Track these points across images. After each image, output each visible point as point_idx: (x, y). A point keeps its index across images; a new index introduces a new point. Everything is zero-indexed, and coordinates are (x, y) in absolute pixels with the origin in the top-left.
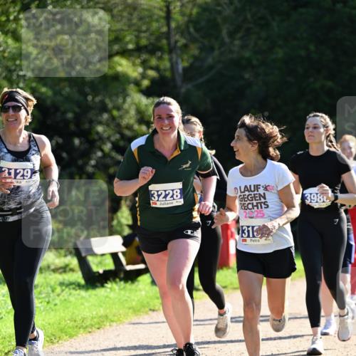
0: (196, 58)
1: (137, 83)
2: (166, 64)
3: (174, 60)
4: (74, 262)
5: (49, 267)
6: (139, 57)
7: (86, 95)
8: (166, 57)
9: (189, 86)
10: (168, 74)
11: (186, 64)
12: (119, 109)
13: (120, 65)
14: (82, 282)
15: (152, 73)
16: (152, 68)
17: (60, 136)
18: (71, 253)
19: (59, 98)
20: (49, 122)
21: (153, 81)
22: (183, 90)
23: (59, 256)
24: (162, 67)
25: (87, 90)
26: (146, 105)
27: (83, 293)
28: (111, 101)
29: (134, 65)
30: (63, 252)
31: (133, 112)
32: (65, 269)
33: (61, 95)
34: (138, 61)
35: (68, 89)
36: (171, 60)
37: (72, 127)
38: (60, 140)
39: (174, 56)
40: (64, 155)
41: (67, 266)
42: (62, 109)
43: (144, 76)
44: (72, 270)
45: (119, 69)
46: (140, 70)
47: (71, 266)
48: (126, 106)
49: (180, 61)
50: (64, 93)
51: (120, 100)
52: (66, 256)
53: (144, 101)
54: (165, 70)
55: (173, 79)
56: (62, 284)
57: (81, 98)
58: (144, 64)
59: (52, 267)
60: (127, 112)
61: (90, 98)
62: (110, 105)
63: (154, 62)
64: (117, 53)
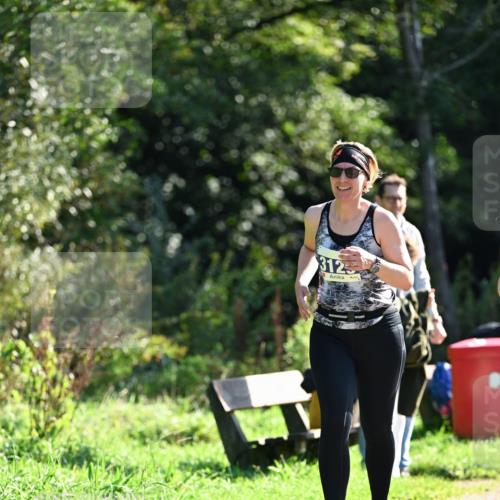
0: (449, 19)
1: (333, 70)
2: (390, 32)
3: (407, 23)
4: (208, 422)
5: (159, 433)
6: (337, 18)
7: (232, 93)
8: (390, 17)
9: (436, 75)
10: (394, 51)
11: (429, 31)
12: (297, 120)
13: (301, 34)
14: (225, 462)
15: (361, 49)
16: (362, 40)
17: (182, 175)
18: (202, 405)
19: (179, 99)
20: (159, 146)
21: (365, 65)
22: (424, 83)
23: (181, 410)
24: (382, 38)
25: (235, 83)
26: (351, 113)
27: (225, 484)
28: (283, 104)
29: (327, 33)
30: (186, 402)
31: (325, 126)
32: (190, 436)
33: (185, 93)
34: (335, 26)
35: (196, 81)
36: (399, 24)
37: (206, 157)
38: (181, 183)
39: (407, 15)
40: (189, 211)
41: (195, 430)
42: (186, 120)
43: (347, 55)
44: (204, 438)
45: (298, 40)
46: (340, 43)
47: (204, 431)
48: (311, 115)
49: (417, 25)
50: (188, 87)
51: (300, 103)
52: (192, 410)
53: (347, 104)
54: (388, 44)
55: (405, 62)
56: (184, 466)
57: (223, 99)
58: (347, 31)
59: (166, 433)
60: (314, 127)
61: (239, 99)
62: (280, 112)
63: (366, 28)
64: (295, 11)
